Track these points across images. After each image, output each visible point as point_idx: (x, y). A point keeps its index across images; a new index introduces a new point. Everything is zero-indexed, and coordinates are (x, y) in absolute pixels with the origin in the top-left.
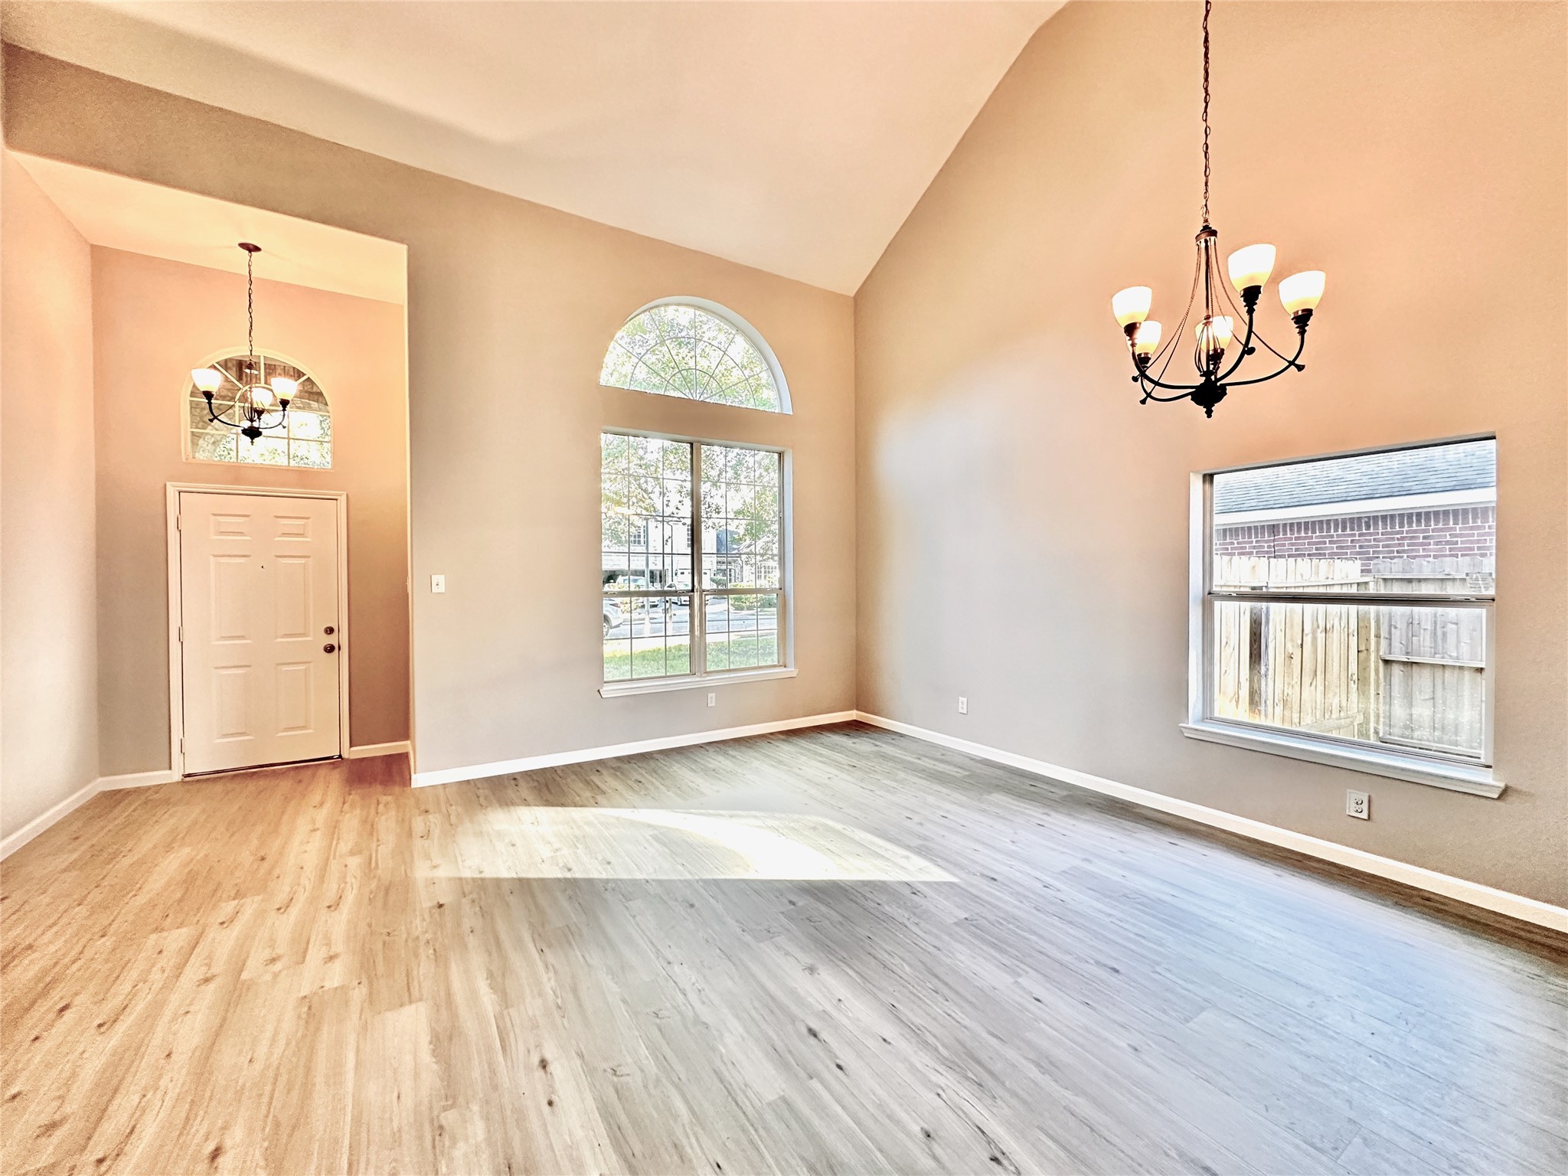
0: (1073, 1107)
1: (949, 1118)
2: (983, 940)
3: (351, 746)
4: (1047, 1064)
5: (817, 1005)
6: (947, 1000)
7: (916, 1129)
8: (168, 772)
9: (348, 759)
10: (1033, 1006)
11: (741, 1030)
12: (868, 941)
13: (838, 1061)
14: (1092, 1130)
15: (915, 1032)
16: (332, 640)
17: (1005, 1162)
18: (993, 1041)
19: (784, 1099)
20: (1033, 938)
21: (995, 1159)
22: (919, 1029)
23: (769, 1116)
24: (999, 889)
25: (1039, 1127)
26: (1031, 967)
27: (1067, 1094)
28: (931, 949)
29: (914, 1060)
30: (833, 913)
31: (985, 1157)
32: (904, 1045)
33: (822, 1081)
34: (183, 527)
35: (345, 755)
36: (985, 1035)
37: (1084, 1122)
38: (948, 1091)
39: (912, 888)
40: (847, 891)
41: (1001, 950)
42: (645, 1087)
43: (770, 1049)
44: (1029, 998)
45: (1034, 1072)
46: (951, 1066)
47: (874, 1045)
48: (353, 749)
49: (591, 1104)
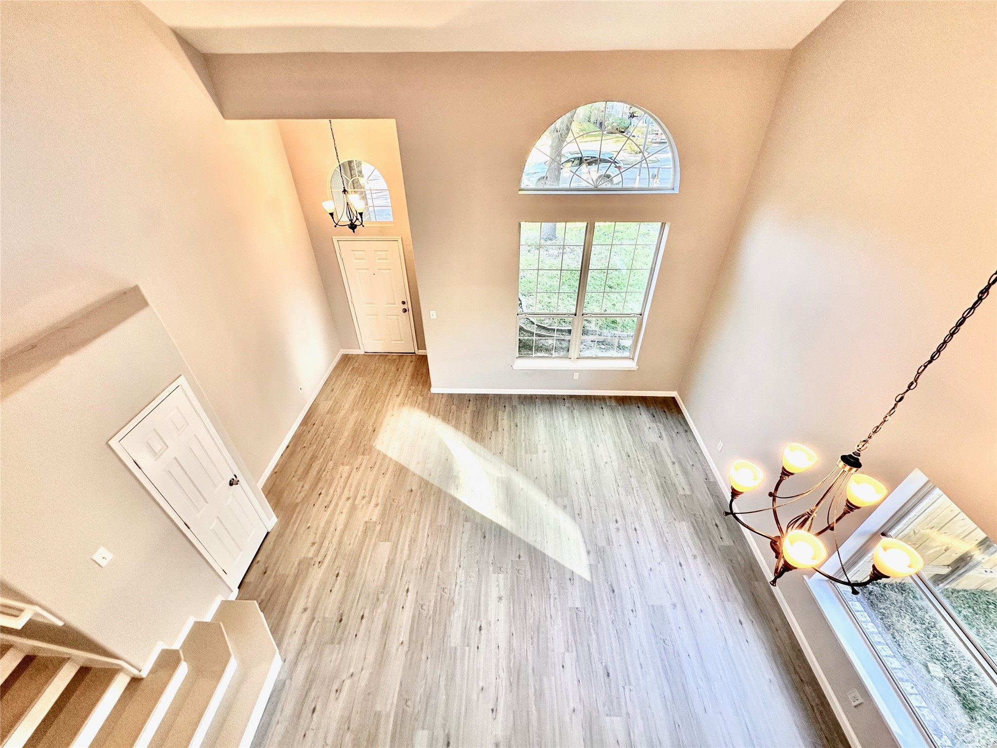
0: (530, 713)
1: (492, 690)
2: (572, 624)
3: (418, 350)
4: (540, 694)
5: (490, 618)
6: (532, 644)
7: (481, 685)
8: (359, 350)
9: (418, 355)
10: (559, 667)
11: (462, 613)
12: (530, 596)
13: (479, 645)
14: (528, 724)
15: (510, 649)
16: (405, 306)
17: (494, 713)
18: (530, 672)
19: (456, 648)
20: (594, 636)
21: (493, 710)
22: (512, 650)
23: (448, 651)
24: (609, 598)
25: (514, 712)
26: (577, 651)
27: (534, 707)
28: (548, 616)
29: (501, 661)
30: (530, 573)
31: (491, 707)
32: (502, 653)
33: (469, 650)
34: (343, 257)
35: (417, 353)
36: (530, 668)
37: (528, 719)
38: (500, 679)
39: (573, 576)
40: (545, 561)
41: (574, 634)
42: (426, 617)
43: (464, 626)
44: (561, 662)
45: (531, 691)
46: (510, 671)
47: (494, 646)
48: (419, 351)
49: (411, 614)
